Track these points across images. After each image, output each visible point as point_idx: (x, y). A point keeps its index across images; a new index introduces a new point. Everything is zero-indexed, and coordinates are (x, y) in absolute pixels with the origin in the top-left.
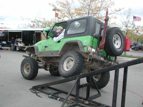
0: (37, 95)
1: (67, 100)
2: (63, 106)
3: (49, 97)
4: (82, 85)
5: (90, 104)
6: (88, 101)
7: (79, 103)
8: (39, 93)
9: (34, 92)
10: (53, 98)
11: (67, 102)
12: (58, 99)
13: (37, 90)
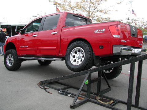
0: (46, 91)
1: (79, 96)
2: (74, 102)
3: (59, 93)
4: (93, 80)
5: (102, 99)
6: (100, 96)
7: (90, 99)
8: (48, 89)
9: (43, 88)
10: (63, 94)
11: (79, 98)
12: (69, 95)
13: (45, 85)
